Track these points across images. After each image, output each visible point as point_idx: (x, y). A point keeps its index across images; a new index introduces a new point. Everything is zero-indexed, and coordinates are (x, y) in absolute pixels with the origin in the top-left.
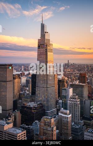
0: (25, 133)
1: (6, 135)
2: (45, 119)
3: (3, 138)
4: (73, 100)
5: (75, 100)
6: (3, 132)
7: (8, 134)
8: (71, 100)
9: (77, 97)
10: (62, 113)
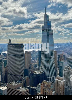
0: (28, 91)
1: (15, 92)
2: (45, 83)
3: (13, 94)
4: (67, 70)
5: (68, 70)
6: (13, 90)
7: (17, 91)
8: (66, 70)
9: (70, 67)
10: (58, 79)
